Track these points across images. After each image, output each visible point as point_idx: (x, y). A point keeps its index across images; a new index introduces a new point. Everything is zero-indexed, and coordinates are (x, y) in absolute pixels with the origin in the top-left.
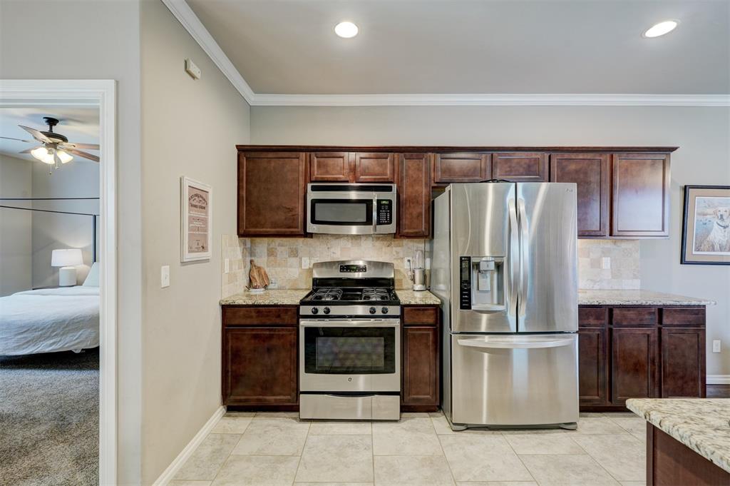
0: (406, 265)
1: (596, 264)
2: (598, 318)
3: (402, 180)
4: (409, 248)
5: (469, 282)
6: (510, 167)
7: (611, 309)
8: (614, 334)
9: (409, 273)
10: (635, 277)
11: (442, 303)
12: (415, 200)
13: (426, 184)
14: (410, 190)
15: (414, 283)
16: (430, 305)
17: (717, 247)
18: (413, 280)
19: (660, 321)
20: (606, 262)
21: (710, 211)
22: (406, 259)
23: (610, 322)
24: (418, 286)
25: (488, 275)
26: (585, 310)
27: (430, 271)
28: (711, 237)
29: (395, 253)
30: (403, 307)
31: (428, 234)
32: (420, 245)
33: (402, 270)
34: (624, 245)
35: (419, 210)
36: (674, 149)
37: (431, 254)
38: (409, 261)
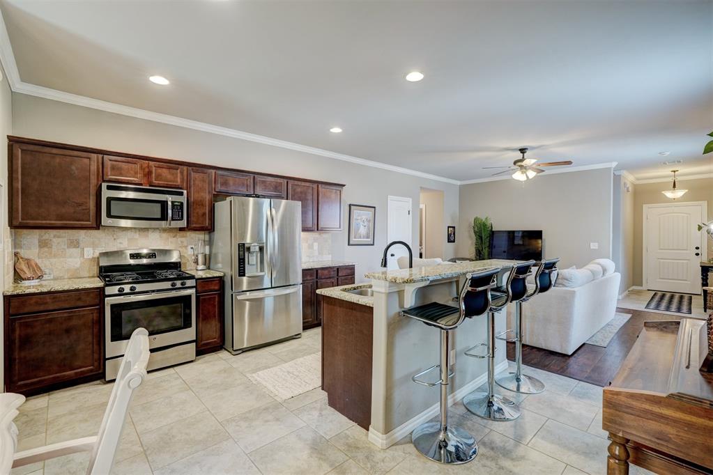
0: (190, 252)
1: (311, 247)
2: (311, 276)
3: (190, 188)
4: (192, 238)
5: (244, 259)
6: (265, 186)
7: (317, 270)
8: (319, 284)
9: (193, 258)
10: (329, 254)
11: (225, 275)
12: (201, 204)
13: (209, 192)
14: (197, 195)
15: (198, 264)
16: (217, 277)
17: (362, 237)
18: (196, 262)
19: (338, 275)
20: (316, 246)
21: (359, 218)
22: (189, 247)
23: (317, 278)
24: (201, 267)
25: (255, 254)
26: (306, 272)
27: (210, 255)
28: (360, 231)
29: (180, 242)
30: (197, 280)
31: (210, 229)
32: (201, 236)
33: (186, 255)
34: (325, 236)
35: (203, 211)
36: (344, 186)
37: (210, 243)
38: (192, 248)
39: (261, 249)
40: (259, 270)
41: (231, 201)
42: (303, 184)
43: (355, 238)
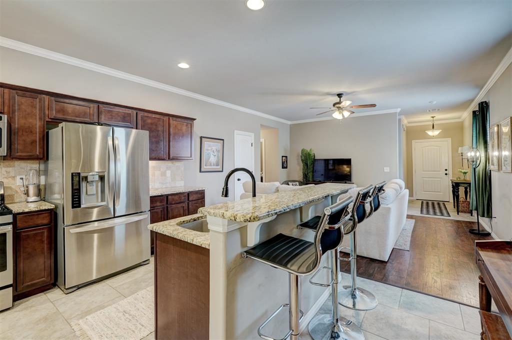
0: (19, 182)
1: (163, 174)
2: (161, 202)
3: (14, 112)
4: (21, 168)
5: (79, 190)
6: (111, 115)
7: (167, 196)
8: (169, 209)
9: (23, 189)
10: (182, 180)
11: (56, 207)
12: (30, 130)
13: (40, 119)
14: (23, 121)
15: (28, 196)
16: (45, 210)
17: (212, 164)
18: (27, 194)
19: (188, 200)
20: (168, 173)
21: (210, 148)
22: (18, 178)
23: (167, 203)
24: (32, 198)
25: (94, 184)
26: (153, 199)
27: (45, 186)
28: (210, 159)
29: (5, 173)
30: (15, 216)
31: (44, 156)
32: (35, 165)
33: (13, 187)
34: (177, 164)
35: (33, 138)
36: (195, 119)
37: (46, 172)
38: (22, 179)
39: (102, 178)
40: (100, 199)
41: (62, 127)
42: (154, 116)
43: (206, 166)
